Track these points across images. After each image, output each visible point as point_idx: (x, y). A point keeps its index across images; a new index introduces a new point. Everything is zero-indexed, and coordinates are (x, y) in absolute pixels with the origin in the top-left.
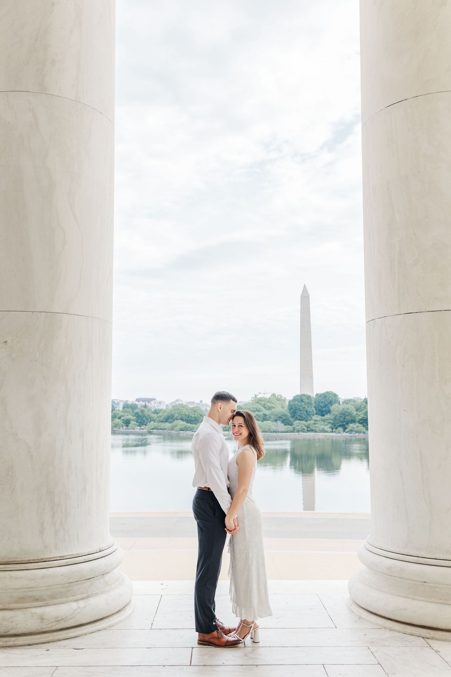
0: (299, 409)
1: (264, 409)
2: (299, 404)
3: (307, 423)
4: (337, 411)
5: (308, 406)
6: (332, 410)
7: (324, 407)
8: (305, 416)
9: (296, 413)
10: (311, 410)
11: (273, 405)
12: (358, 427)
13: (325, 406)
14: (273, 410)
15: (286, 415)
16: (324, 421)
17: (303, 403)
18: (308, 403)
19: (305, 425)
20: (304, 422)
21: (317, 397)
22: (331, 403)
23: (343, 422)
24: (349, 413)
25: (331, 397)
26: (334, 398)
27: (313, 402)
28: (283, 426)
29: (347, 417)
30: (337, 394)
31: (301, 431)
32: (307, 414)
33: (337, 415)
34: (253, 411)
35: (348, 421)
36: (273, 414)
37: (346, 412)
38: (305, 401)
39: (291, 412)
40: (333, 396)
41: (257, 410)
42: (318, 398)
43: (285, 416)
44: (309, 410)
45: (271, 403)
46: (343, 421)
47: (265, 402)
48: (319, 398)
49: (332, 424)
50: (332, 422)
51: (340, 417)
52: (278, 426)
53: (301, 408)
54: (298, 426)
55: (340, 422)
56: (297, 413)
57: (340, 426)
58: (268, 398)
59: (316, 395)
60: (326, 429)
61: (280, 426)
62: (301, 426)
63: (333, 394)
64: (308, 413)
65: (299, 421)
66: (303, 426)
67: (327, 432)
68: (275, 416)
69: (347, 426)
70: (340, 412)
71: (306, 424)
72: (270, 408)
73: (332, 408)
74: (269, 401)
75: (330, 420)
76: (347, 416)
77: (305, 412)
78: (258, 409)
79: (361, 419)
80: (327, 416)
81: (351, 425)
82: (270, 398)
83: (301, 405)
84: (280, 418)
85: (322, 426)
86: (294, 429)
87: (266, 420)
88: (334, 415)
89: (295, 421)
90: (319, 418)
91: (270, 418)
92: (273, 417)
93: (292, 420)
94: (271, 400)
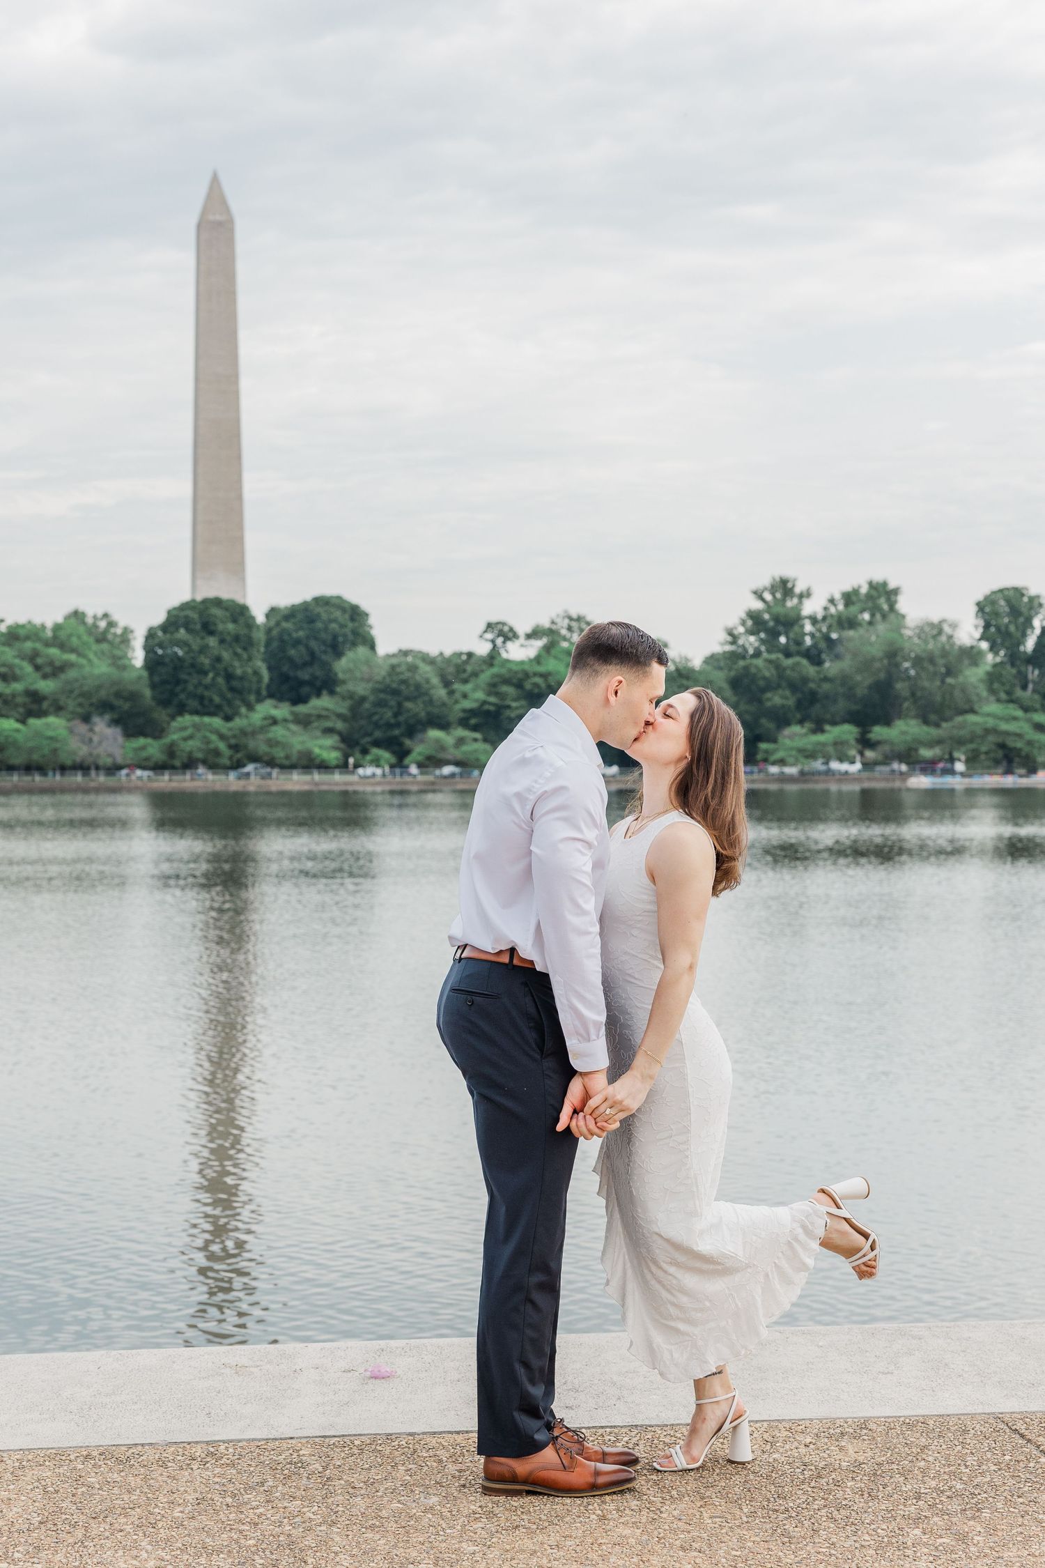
0: (193, 666)
1: (28, 668)
2: (196, 643)
3: (230, 725)
4: (362, 679)
5: (236, 654)
6: (341, 676)
7: (305, 664)
8: (222, 696)
9: (178, 682)
10: (250, 671)
11: (71, 658)
12: (461, 741)
13: (307, 658)
14: (72, 674)
15: (133, 697)
16: (304, 722)
17: (212, 641)
18: (237, 638)
19: (222, 737)
20: (216, 722)
21: (272, 623)
22: (336, 648)
23: (390, 726)
24: (418, 686)
25: (335, 621)
26: (350, 625)
27: (260, 636)
28: (120, 739)
29: (408, 705)
30: (365, 605)
31: (204, 762)
32: (232, 689)
33: (363, 699)
35: (412, 721)
36: (71, 692)
37: (404, 682)
38: (220, 627)
39: (156, 679)
40: (347, 616)
42: (278, 624)
43: (126, 699)
44: (239, 672)
45: (62, 646)
46: (392, 721)
47: (38, 646)
48: (285, 625)
49: (340, 733)
50: (339, 725)
51: (381, 704)
52: (96, 739)
53: (205, 661)
54: (191, 737)
55: (377, 725)
56: (186, 682)
57: (377, 744)
58: (49, 625)
59: (267, 616)
60: (317, 751)
61: (107, 739)
62: (205, 737)
63: (346, 605)
64: (235, 683)
65: (196, 719)
66: (214, 737)
67: (323, 767)
68: (80, 700)
69: (408, 742)
70: (377, 682)
71: (230, 729)
72: (56, 670)
73: (341, 666)
74: (59, 637)
75: (334, 718)
76: (408, 699)
77: (220, 680)
78: (3, 670)
79: (472, 713)
80: (323, 703)
81: (434, 734)
82: (57, 628)
83: (204, 649)
84: (105, 707)
85: (299, 740)
86: (171, 751)
87: (41, 714)
88: (351, 696)
89: (173, 717)
90: (282, 711)
91: (58, 709)
92: (71, 704)
93: (161, 715)
94: (62, 635)
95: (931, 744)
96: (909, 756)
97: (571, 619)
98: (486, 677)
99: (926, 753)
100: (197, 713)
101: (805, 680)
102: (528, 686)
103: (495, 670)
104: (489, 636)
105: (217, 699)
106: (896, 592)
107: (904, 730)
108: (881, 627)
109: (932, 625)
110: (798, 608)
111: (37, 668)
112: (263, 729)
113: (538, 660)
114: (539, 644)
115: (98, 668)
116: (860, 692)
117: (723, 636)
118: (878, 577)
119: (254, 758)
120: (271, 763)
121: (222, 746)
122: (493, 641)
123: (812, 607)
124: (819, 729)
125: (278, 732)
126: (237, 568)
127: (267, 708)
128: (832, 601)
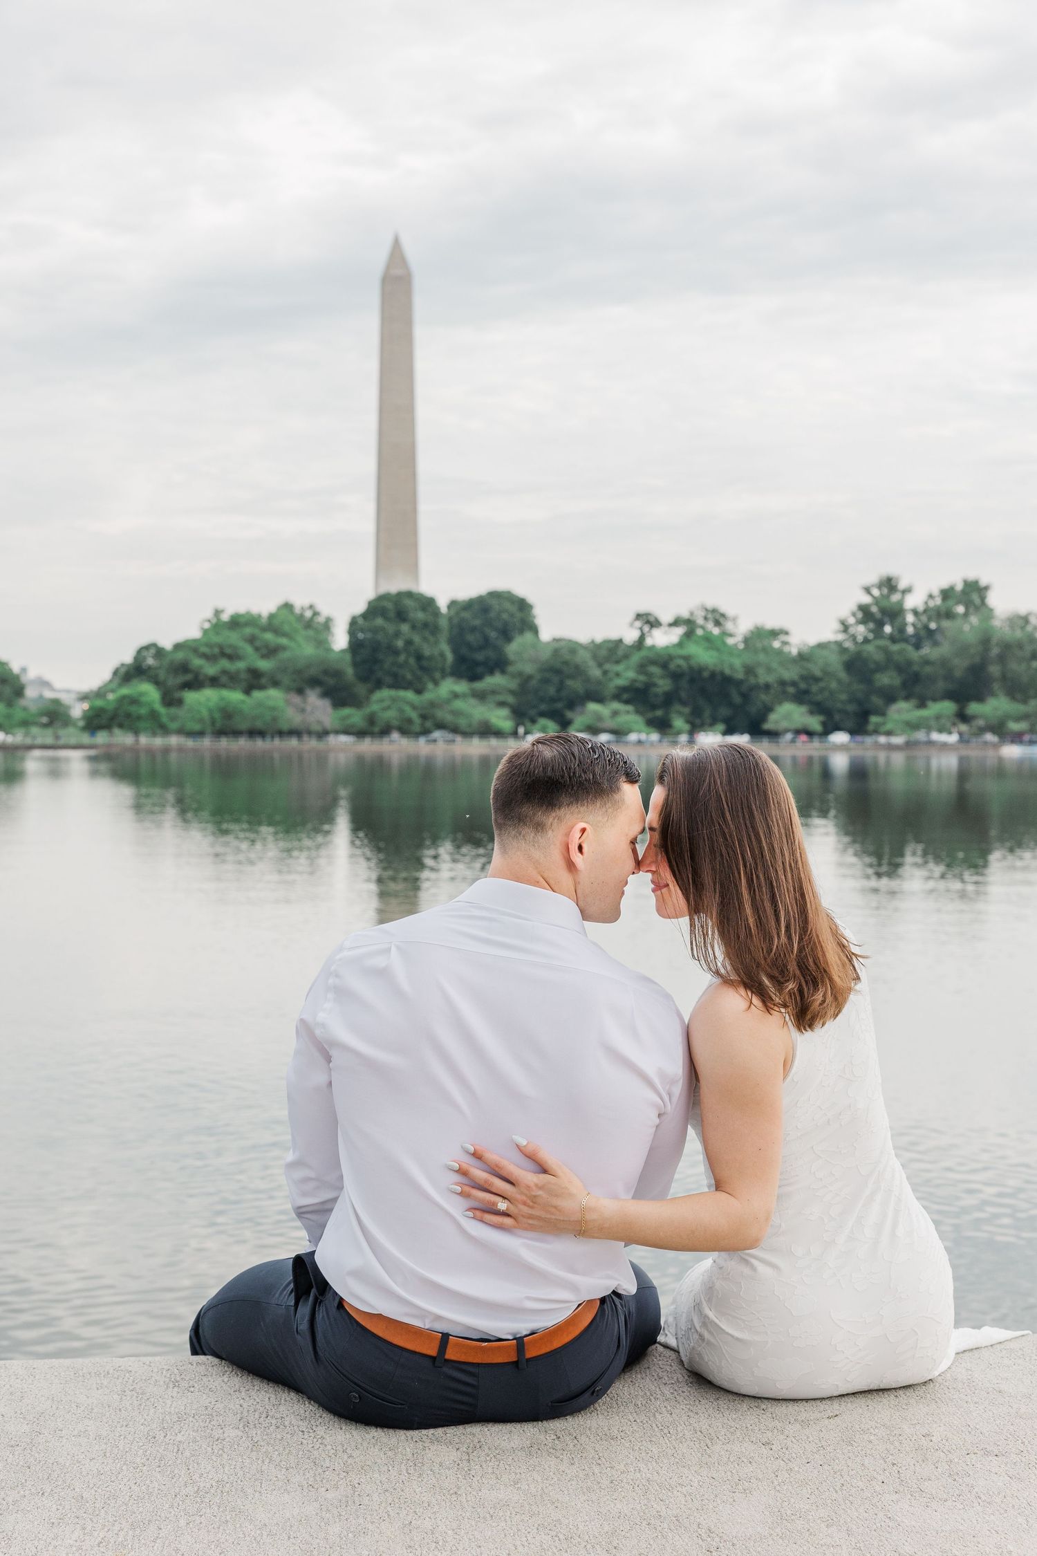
0: (389, 648)
1: (249, 649)
2: (391, 628)
3: (421, 697)
4: (527, 661)
5: (425, 638)
6: (511, 657)
7: (480, 648)
8: (413, 671)
9: (376, 662)
10: (436, 652)
11: (284, 641)
12: (615, 713)
13: (483, 643)
14: (285, 655)
15: (337, 674)
16: (481, 696)
17: (405, 628)
18: (426, 625)
19: (414, 707)
20: (409, 695)
21: (452, 612)
22: (507, 634)
23: (553, 700)
24: (577, 667)
25: (506, 611)
26: (518, 615)
28: (329, 710)
29: (569, 683)
30: (531, 598)
31: (399, 730)
32: (422, 668)
33: (530, 677)
34: (205, 656)
35: (572, 696)
36: (286, 669)
37: (565, 663)
38: (412, 615)
39: (358, 659)
40: (515, 608)
41: (223, 654)
42: (457, 613)
43: (335, 675)
44: (427, 653)
45: (276, 632)
46: (556, 696)
47: (256, 631)
48: (464, 615)
49: (511, 706)
50: (510, 699)
51: (545, 681)
52: (309, 709)
53: (400, 643)
54: (388, 708)
55: (542, 700)
56: (382, 661)
57: (543, 714)
58: (265, 614)
59: (449, 607)
60: (493, 720)
61: (318, 709)
62: (400, 708)
63: (515, 598)
64: (425, 663)
65: (393, 693)
66: (408, 709)
67: (498, 734)
68: (295, 676)
69: (569, 714)
70: (543, 663)
71: (421, 701)
72: (270, 652)
73: (512, 649)
74: (272, 624)
75: (505, 693)
76: (569, 677)
77: (412, 661)
78: (228, 651)
79: (624, 689)
80: (495, 680)
81: (593, 707)
82: (272, 616)
83: (397, 634)
84: (314, 682)
85: (479, 712)
86: (371, 720)
87: (262, 688)
88: (520, 674)
89: (371, 691)
90: (462, 687)
91: (276, 684)
92: (286, 680)
93: (361, 689)
94: (276, 622)
95: (1018, 719)
96: (999, 729)
97: (706, 610)
98: (636, 658)
99: (1014, 726)
100: (391, 686)
101: (909, 663)
102: (672, 666)
103: (643, 653)
104: (638, 624)
105: (409, 676)
106: (987, 588)
107: (995, 706)
108: (974, 620)
109: (1020, 617)
110: (900, 603)
111: (257, 649)
112: (448, 701)
113: (680, 644)
114: (679, 631)
115: (305, 650)
116: (958, 673)
117: (837, 626)
118: (971, 576)
119: (441, 726)
120: (455, 730)
121: (414, 715)
122: (641, 629)
123: (914, 601)
124: (922, 705)
125: (459, 704)
126: (413, 567)
127: (449, 686)
128: (931, 596)
